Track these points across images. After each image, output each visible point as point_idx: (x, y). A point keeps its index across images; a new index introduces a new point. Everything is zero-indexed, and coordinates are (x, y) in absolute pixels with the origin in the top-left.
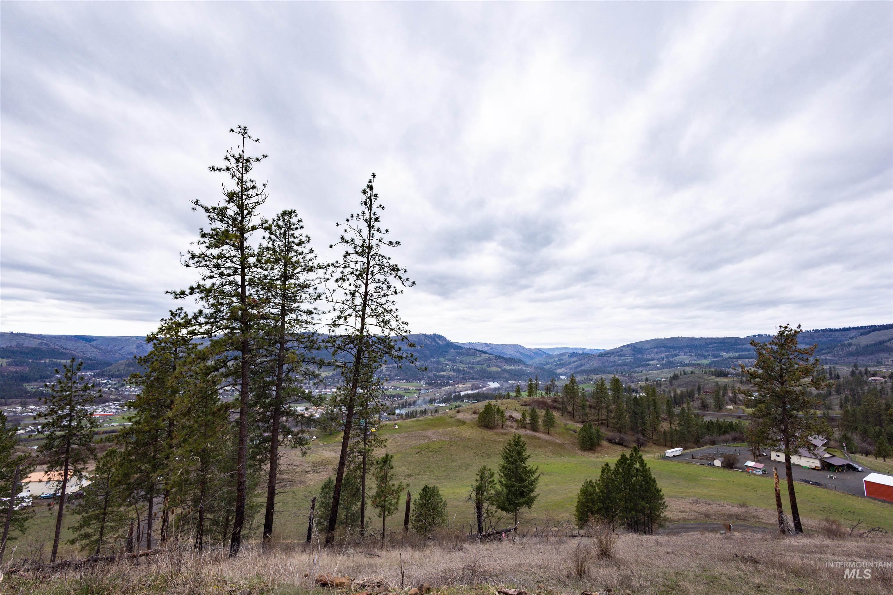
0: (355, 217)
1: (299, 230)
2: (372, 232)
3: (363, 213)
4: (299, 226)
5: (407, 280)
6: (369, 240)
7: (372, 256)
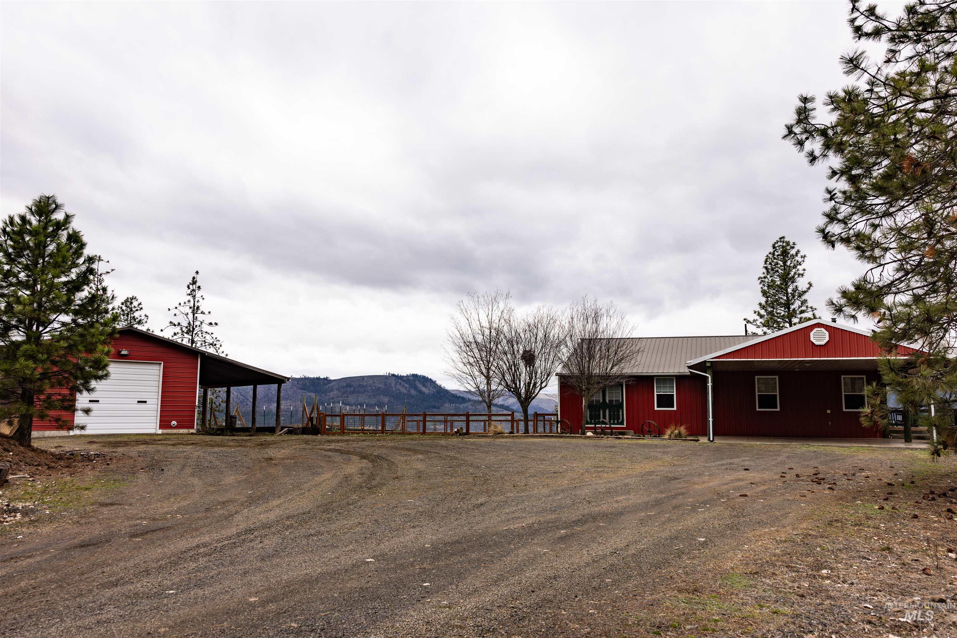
0: (182, 304)
1: (139, 311)
2: (196, 315)
3: (189, 301)
4: (139, 309)
5: (223, 352)
6: (193, 322)
7: (196, 334)
